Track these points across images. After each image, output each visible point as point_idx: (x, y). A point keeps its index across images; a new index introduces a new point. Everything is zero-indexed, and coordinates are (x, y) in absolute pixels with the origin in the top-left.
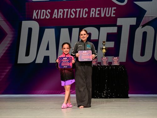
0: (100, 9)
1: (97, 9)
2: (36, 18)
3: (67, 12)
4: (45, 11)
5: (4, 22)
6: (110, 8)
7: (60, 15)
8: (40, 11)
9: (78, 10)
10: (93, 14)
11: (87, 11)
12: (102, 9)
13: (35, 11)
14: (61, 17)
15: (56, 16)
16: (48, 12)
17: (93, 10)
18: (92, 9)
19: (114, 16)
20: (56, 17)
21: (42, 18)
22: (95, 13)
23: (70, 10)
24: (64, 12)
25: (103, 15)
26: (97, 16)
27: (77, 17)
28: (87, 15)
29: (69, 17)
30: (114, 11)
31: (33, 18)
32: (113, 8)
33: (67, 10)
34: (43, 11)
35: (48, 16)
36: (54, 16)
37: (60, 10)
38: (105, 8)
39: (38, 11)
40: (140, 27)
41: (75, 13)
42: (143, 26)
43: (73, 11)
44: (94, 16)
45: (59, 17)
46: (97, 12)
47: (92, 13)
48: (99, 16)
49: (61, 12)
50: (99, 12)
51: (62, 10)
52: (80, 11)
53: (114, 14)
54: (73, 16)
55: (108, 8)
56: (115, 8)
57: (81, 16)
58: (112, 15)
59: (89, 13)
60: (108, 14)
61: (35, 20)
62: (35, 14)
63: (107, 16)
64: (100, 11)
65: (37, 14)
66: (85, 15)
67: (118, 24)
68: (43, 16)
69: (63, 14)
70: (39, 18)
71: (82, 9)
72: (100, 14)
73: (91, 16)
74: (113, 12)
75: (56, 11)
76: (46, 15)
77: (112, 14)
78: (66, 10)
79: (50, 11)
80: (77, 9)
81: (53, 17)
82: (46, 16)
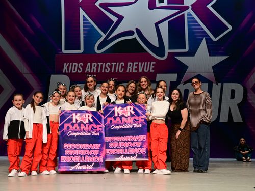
0: (137, 63)
1: (135, 63)
2: (67, 72)
3: (102, 65)
4: (76, 64)
5: (31, 75)
6: (149, 63)
7: (94, 69)
8: (71, 64)
9: (114, 64)
10: (129, 69)
11: (123, 65)
12: (140, 63)
13: (65, 64)
14: (95, 71)
15: (89, 70)
16: (81, 65)
17: (130, 65)
18: (129, 63)
19: (153, 71)
20: (89, 72)
21: (73, 72)
22: (132, 67)
23: (104, 64)
24: (98, 65)
25: (140, 70)
26: (134, 71)
27: (113, 71)
28: (123, 69)
29: (103, 71)
30: (153, 65)
31: (64, 72)
32: (152, 63)
33: (102, 63)
34: (74, 64)
35: (80, 70)
36: (87, 70)
37: (93, 64)
38: (143, 63)
39: (69, 65)
40: (181, 84)
41: (111, 67)
42: (185, 83)
43: (108, 65)
44: (131, 71)
45: (92, 72)
46: (135, 67)
47: (128, 67)
48: (136, 71)
49: (94, 65)
50: (136, 67)
51: (96, 64)
52: (115, 65)
53: (153, 69)
54: (107, 70)
55: (146, 63)
56: (154, 63)
57: (117, 71)
58: (151, 71)
59: (125, 67)
60: (147, 69)
61: (65, 74)
62: (65, 68)
63: (145, 71)
64: (137, 65)
65: (68, 68)
66: (121, 70)
67: (157, 80)
68: (74, 70)
69: (97, 68)
70: (70, 72)
71: (118, 63)
72: (137, 69)
73: (128, 71)
74: (152, 67)
75: (89, 64)
76: (78, 68)
77: (151, 69)
78: (100, 64)
79: (82, 64)
80: (112, 63)
81: (86, 72)
82: (78, 70)
